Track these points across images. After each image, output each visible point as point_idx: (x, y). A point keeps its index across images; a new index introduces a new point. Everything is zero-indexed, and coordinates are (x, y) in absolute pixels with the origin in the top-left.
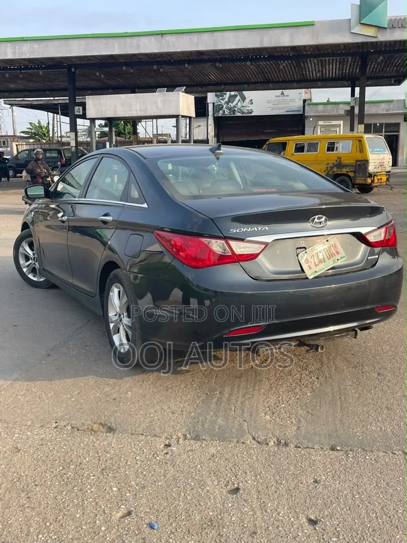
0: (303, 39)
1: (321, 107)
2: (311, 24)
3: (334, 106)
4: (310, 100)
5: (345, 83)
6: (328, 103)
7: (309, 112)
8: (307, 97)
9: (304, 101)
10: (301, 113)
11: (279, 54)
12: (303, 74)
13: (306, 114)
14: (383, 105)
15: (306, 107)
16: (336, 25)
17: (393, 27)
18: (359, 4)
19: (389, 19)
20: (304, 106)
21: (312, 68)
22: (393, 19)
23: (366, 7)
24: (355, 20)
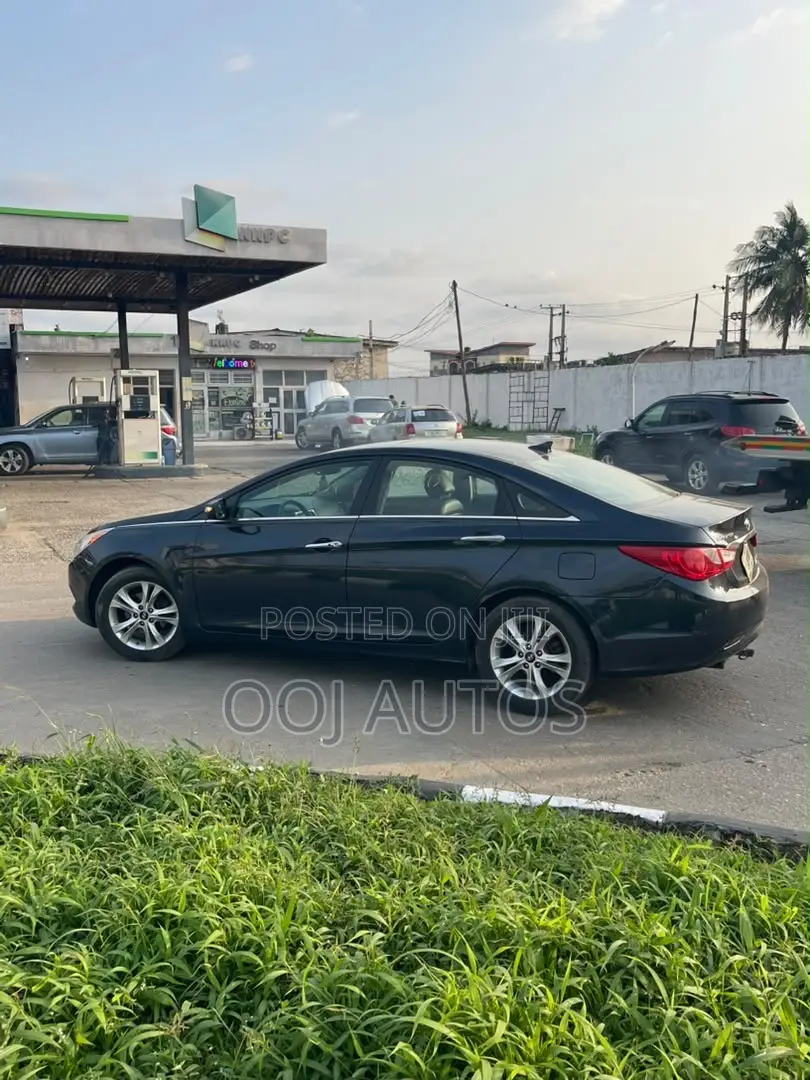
0: (111, 242)
1: (45, 340)
2: (122, 220)
3: (68, 338)
4: (22, 325)
5: (110, 306)
6: (57, 333)
7: (23, 345)
8: (15, 320)
9: (12, 327)
10: (9, 347)
11: (46, 257)
12: (44, 287)
13: (20, 350)
14: (149, 342)
15: (19, 338)
16: (160, 226)
17: (246, 240)
18: (193, 199)
20: (13, 336)
21: (66, 281)
23: (205, 205)
24: (190, 221)
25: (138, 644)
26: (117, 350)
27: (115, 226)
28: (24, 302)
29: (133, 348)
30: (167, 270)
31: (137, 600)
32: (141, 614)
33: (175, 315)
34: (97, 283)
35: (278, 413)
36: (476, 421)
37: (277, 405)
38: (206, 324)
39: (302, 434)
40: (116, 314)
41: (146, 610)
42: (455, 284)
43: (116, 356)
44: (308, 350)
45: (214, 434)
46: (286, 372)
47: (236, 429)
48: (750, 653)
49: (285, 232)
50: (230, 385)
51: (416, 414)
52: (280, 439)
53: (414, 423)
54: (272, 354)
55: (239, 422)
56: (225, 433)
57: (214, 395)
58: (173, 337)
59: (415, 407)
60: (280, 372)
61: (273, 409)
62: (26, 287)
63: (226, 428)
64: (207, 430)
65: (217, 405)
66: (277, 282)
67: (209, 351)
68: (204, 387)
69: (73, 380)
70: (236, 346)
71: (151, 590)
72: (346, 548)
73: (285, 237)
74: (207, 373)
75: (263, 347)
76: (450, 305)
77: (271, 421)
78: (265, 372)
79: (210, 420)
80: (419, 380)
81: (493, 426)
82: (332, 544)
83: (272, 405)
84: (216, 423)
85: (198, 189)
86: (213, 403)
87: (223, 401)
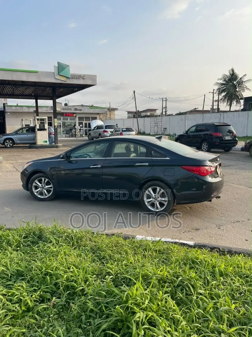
1: (14, 108)
2: (36, 72)
3: (20, 107)
4: (7, 104)
5: (33, 98)
6: (17, 106)
7: (7, 109)
8: (5, 102)
9: (4, 104)
10: (3, 110)
11: (14, 83)
12: (13, 92)
13: (6, 111)
14: (44, 108)
15: (6, 107)
16: (47, 74)
17: (73, 78)
18: (57, 66)
19: (71, 74)
20: (4, 107)
21: (20, 90)
22: (73, 74)
23: (61, 68)
24: (56, 73)
25: (41, 196)
26: (34, 111)
27: (34, 73)
28: (7, 96)
29: (40, 110)
30: (50, 87)
31: (41, 183)
32: (42, 187)
33: (52, 101)
34: (29, 91)
35: (83, 129)
36: (141, 132)
37: (83, 127)
38: (61, 103)
39: (90, 135)
40: (35, 100)
41: (43, 186)
42: (134, 92)
43: (35, 113)
44: (92, 111)
45: (64, 135)
46: (85, 117)
47: (70, 134)
48: (219, 197)
49: (84, 76)
50: (69, 121)
51: (123, 129)
52: (83, 137)
53: (123, 132)
54: (81, 112)
55: (71, 132)
56: (67, 135)
57: (64, 124)
58: (52, 107)
59: (122, 128)
60: (83, 117)
61: (81, 128)
62: (8, 92)
63: (67, 134)
64: (62, 134)
65: (65, 127)
66: (82, 91)
67: (62, 111)
68: (61, 122)
69: (22, 120)
70: (70, 110)
71: (45, 180)
72: (102, 167)
73: (84, 77)
74: (62, 118)
75: (78, 110)
76: (133, 98)
77: (81, 132)
78: (79, 117)
79: (63, 131)
80: (124, 120)
81: (146, 133)
82: (98, 166)
83: (81, 127)
84: (65, 132)
85: (58, 63)
86: (64, 126)
87: (66, 126)
